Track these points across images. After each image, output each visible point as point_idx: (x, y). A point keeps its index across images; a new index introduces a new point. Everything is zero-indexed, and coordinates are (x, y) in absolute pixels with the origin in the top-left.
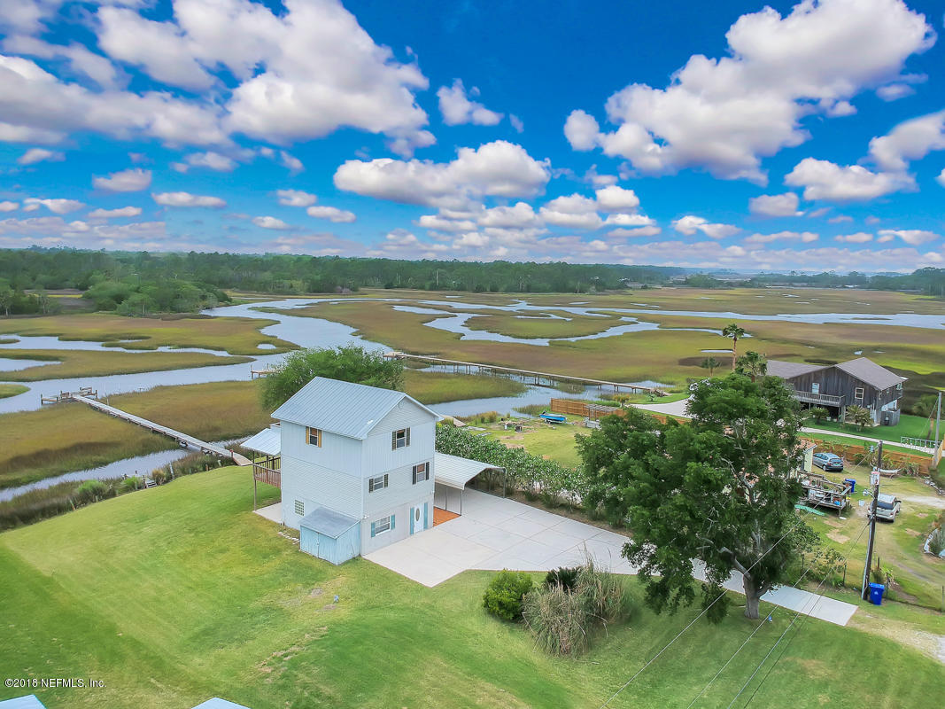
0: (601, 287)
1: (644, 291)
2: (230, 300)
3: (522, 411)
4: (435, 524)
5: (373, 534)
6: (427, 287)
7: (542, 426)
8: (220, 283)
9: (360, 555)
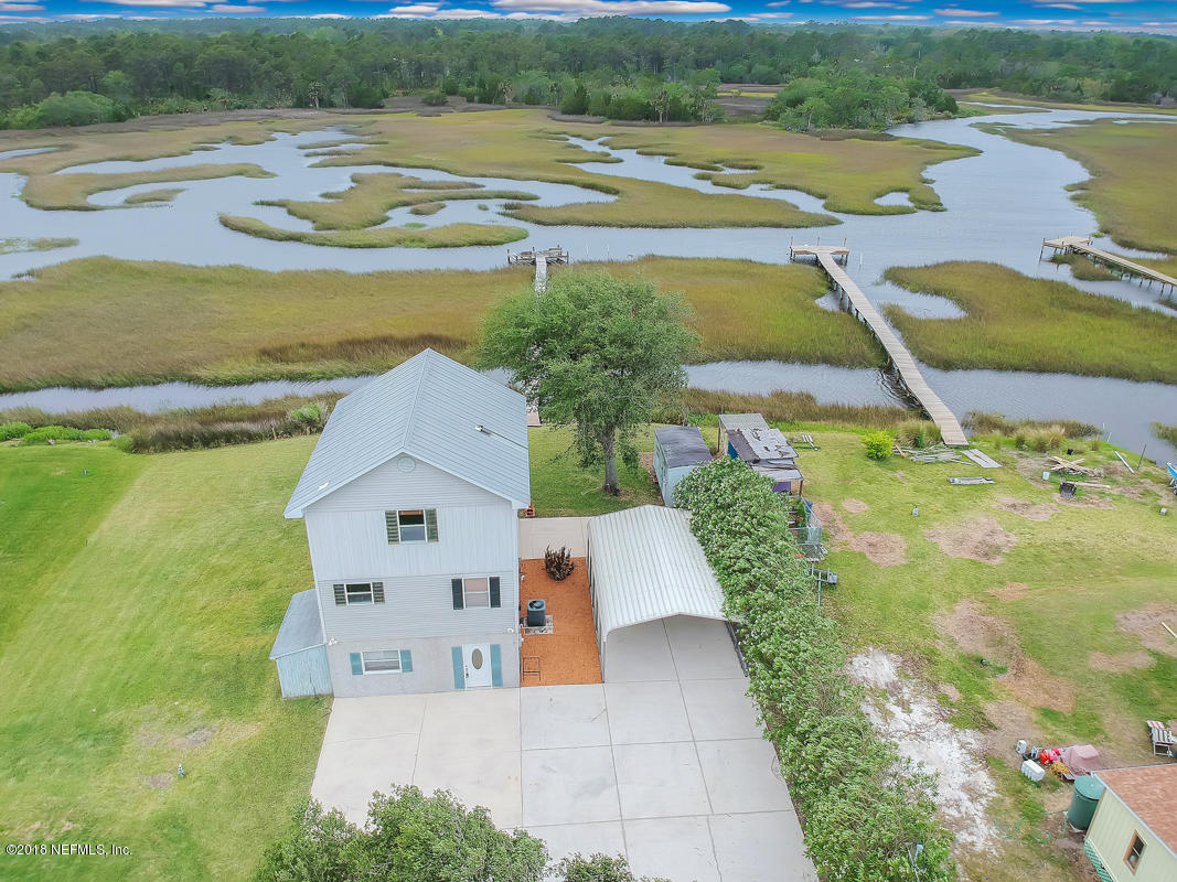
2: (955, 110)
3: (1169, 436)
4: (526, 680)
5: (357, 671)
7: (1146, 493)
9: (333, 695)
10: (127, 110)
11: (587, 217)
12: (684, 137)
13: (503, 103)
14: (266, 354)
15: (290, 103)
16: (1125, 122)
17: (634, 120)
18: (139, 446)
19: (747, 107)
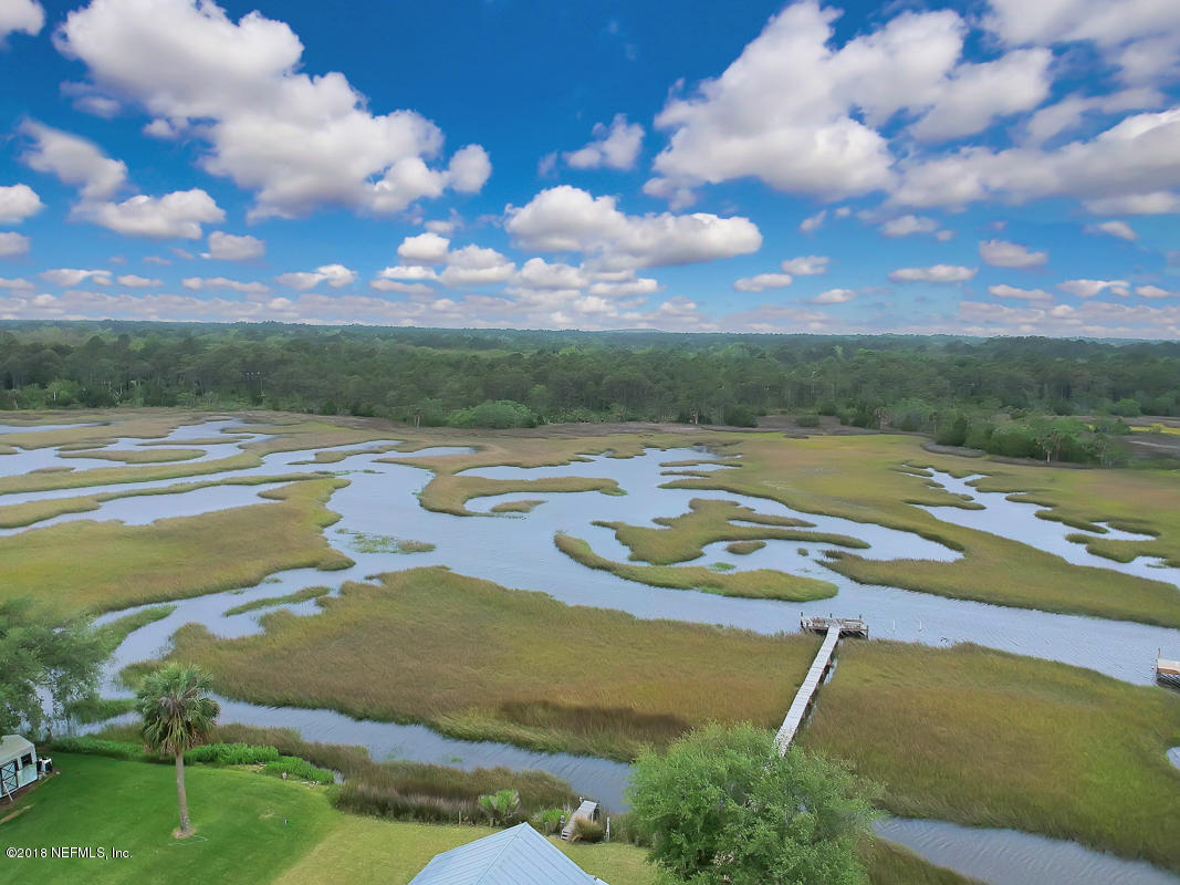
10: (540, 418)
11: (913, 579)
12: (1075, 483)
13: (876, 428)
15: (674, 418)
17: (1017, 457)
18: (342, 803)
19: (1164, 447)
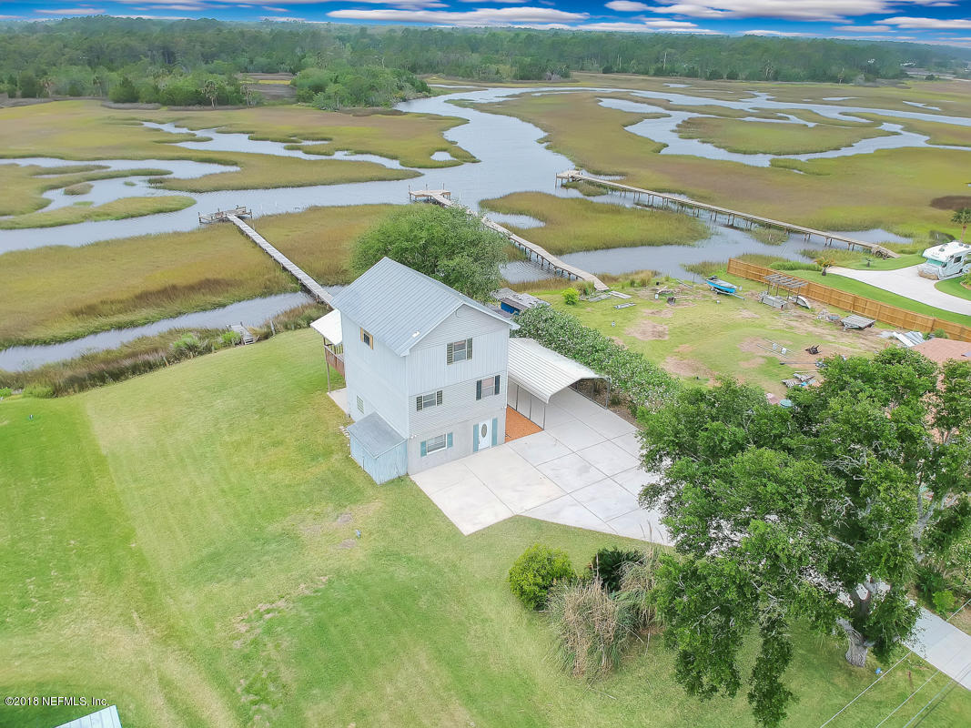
0: (873, 74)
1: (929, 83)
2: (429, 91)
3: (692, 270)
4: (508, 438)
5: (423, 453)
6: (652, 72)
7: (704, 296)
8: (427, 66)
9: (407, 474)
14: (77, 313)
16: (539, 94)
17: (189, 105)
18: (57, 392)
19: (274, 92)
